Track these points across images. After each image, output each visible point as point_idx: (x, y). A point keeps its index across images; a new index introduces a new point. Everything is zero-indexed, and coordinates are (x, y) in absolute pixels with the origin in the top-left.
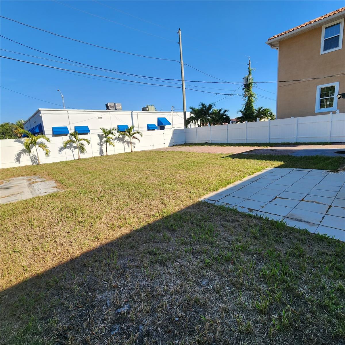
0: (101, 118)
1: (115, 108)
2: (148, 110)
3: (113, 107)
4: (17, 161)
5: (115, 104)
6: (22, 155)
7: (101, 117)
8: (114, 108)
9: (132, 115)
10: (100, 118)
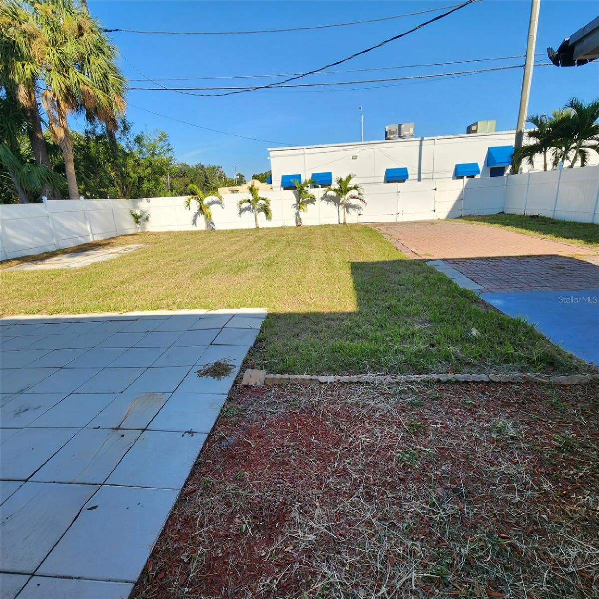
0: (357, 156)
1: (400, 134)
2: (475, 131)
3: (395, 132)
4: (193, 224)
5: (400, 126)
6: (198, 216)
7: (355, 155)
8: (397, 134)
9: (421, 146)
10: (354, 158)
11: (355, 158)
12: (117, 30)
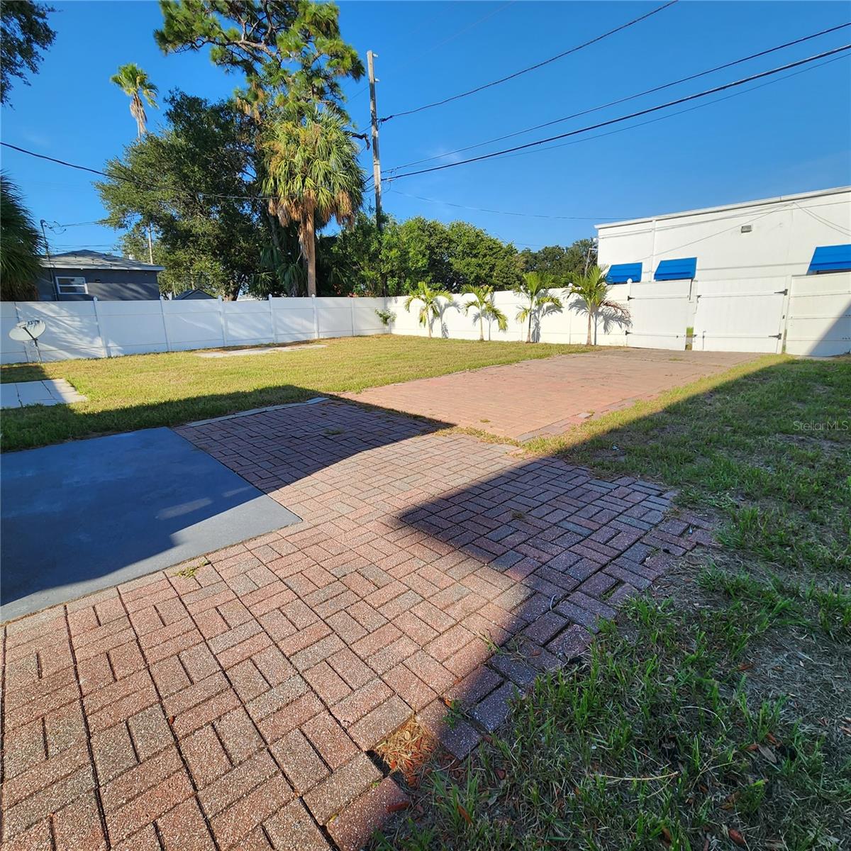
0: (750, 227)
7: (748, 224)
11: (746, 229)
12: (391, 117)
